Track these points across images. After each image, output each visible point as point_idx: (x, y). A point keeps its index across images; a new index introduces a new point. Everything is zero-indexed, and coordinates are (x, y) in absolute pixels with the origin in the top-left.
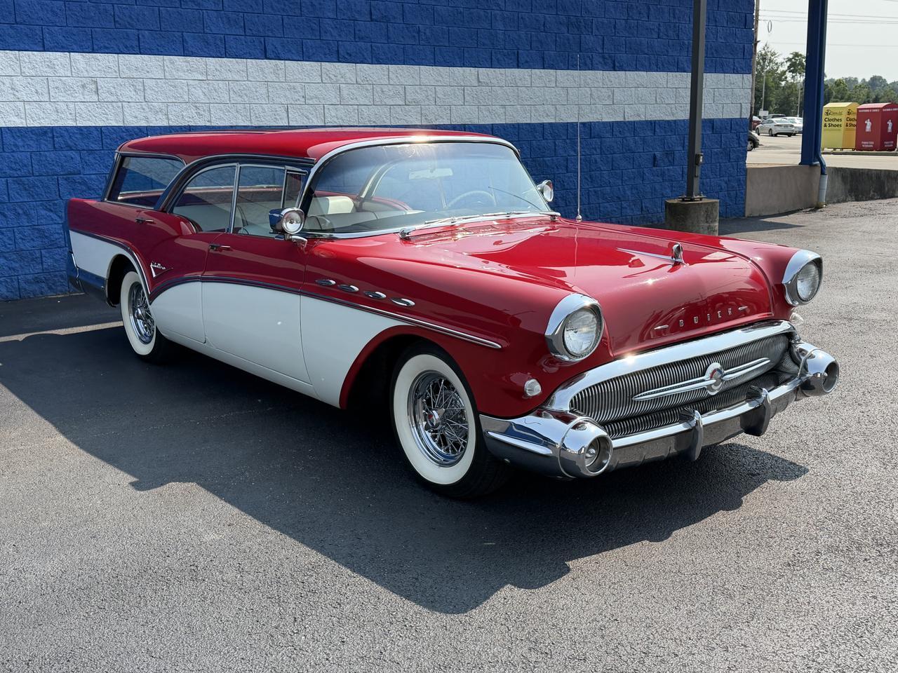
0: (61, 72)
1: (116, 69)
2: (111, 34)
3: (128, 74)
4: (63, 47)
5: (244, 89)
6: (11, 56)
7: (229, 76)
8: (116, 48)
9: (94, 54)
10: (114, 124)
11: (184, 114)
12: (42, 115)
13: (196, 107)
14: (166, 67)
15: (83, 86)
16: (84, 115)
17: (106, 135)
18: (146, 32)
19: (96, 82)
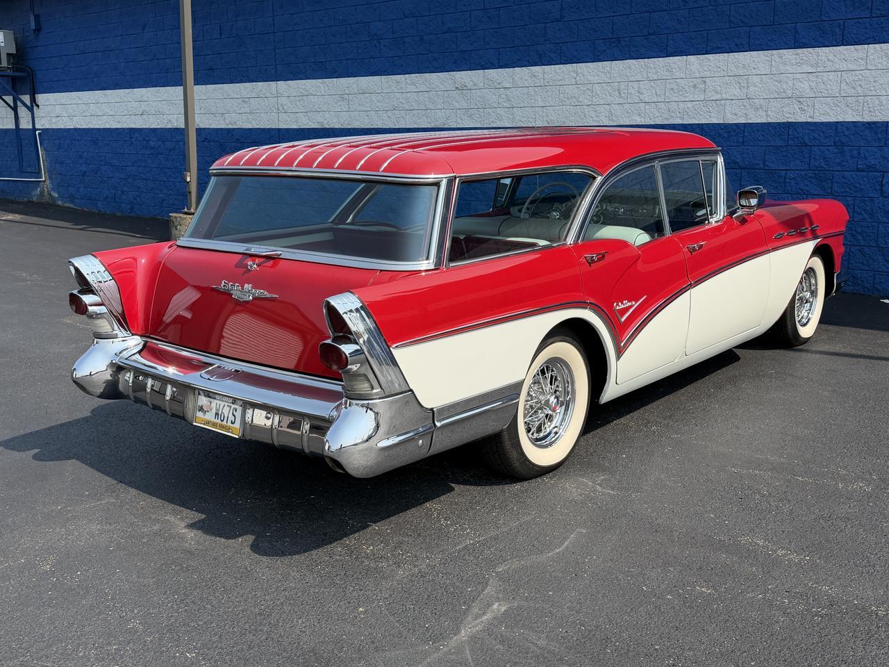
0: (678, 74)
1: (725, 68)
2: (724, 35)
3: (736, 72)
4: (682, 52)
5: (859, 80)
6: (642, 64)
7: (844, 66)
8: (727, 47)
9: (707, 55)
10: (715, 121)
11: (785, 110)
12: (657, 114)
13: (800, 102)
14: (774, 63)
15: (695, 86)
16: (690, 113)
17: (706, 132)
18: (759, 28)
19: (705, 82)
